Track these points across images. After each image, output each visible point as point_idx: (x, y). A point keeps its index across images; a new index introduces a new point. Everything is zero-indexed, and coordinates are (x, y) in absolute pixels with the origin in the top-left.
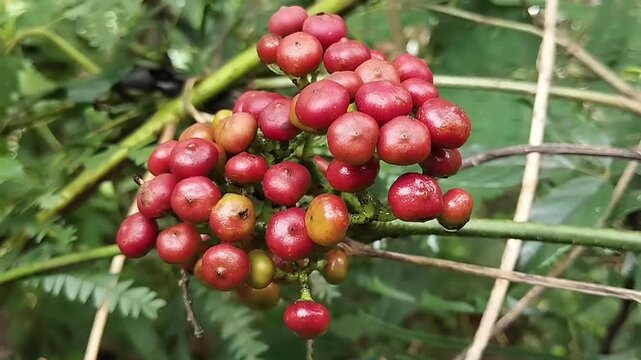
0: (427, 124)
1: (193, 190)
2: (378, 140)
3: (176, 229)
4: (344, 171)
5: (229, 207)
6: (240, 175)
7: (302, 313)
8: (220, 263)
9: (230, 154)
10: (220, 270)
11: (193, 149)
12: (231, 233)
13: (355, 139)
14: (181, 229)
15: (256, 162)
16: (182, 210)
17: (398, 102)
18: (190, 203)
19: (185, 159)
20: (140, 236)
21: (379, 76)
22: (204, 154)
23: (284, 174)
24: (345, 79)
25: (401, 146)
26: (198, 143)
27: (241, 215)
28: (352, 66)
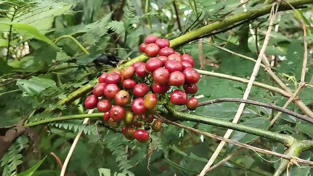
0: (185, 75)
1: (112, 88)
2: (169, 77)
3: (104, 100)
4: (158, 86)
5: (122, 94)
6: (127, 85)
7: (140, 133)
8: (116, 111)
9: (125, 79)
10: (116, 113)
11: (113, 75)
12: (120, 102)
13: (161, 75)
14: (106, 101)
15: (133, 82)
16: (107, 93)
17: (177, 67)
18: (110, 92)
19: (110, 79)
20: (92, 102)
21: (175, 59)
22: (117, 77)
23: (141, 87)
24: (163, 59)
25: (175, 80)
26: (115, 74)
27: (125, 97)
28: (167, 55)
